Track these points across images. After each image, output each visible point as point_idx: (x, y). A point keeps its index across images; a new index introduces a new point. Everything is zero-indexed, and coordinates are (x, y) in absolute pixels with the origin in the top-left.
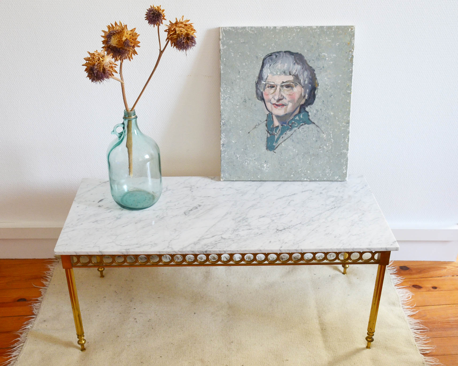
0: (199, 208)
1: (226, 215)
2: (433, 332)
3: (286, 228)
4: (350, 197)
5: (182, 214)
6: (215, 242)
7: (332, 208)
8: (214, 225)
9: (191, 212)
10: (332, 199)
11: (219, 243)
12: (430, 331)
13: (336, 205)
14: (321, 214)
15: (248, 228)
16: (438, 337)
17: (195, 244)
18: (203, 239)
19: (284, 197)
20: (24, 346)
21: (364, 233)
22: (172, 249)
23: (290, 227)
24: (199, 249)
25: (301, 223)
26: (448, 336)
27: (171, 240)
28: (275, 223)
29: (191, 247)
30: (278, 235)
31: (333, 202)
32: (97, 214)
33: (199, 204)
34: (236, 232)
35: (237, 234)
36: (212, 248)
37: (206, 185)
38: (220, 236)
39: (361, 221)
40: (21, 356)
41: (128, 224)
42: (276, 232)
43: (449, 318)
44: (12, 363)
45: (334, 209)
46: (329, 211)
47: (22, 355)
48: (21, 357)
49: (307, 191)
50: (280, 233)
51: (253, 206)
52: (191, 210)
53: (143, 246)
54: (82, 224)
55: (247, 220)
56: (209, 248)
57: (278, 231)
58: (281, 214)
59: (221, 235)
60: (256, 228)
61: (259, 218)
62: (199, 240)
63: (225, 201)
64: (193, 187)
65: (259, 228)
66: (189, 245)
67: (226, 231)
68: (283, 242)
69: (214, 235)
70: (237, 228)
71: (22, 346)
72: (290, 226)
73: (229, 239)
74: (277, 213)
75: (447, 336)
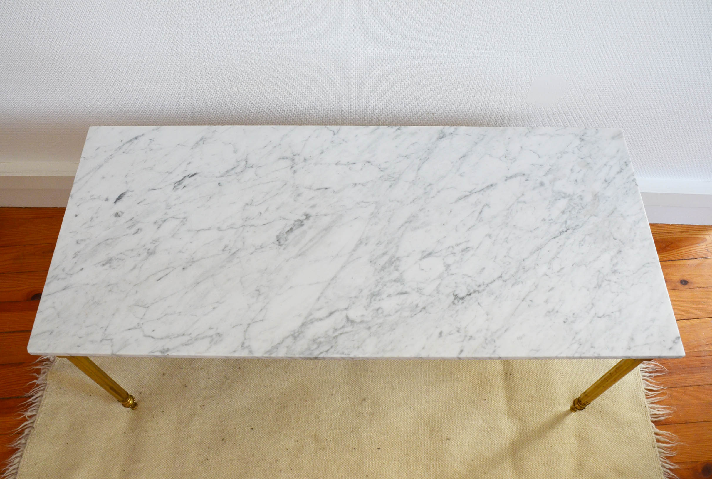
0: (307, 223)
1: (357, 246)
2: (674, 376)
3: (472, 291)
4: (596, 196)
5: (273, 243)
6: (334, 332)
7: (561, 230)
8: (333, 279)
9: (291, 236)
10: (562, 203)
11: (341, 334)
12: (670, 374)
13: (569, 222)
14: (539, 249)
15: (400, 288)
16: (681, 385)
17: (295, 336)
18: (312, 322)
19: (471, 193)
20: (44, 397)
21: (620, 311)
22: (251, 352)
23: (480, 289)
24: (302, 353)
25: (501, 277)
26: (695, 384)
27: (249, 325)
28: (452, 274)
29: (287, 347)
30: (457, 311)
31: (563, 212)
32: (111, 239)
33: (307, 213)
34: (375, 300)
35: (377, 307)
36: (327, 351)
37: (322, 153)
38: (344, 313)
39: (615, 272)
40: (40, 418)
41: (168, 271)
42: (454, 303)
43: (700, 346)
44: (26, 432)
45: (565, 233)
46: (557, 239)
47: (41, 415)
48: (39, 420)
49: (515, 176)
50: (460, 306)
51: (411, 222)
52: (291, 230)
53: (196, 339)
54: (82, 269)
55: (398, 263)
56: (321, 351)
57: (456, 302)
58: (463, 246)
59: (346, 309)
60: (414, 290)
61: (421, 260)
62: (303, 325)
63: (358, 203)
64: (297, 158)
65: (419, 290)
66: (283, 341)
67: (356, 297)
68: (466, 336)
69: (333, 311)
70: (378, 289)
71: (42, 396)
72: (480, 286)
73: (362, 322)
74: (457, 245)
75: (693, 384)
